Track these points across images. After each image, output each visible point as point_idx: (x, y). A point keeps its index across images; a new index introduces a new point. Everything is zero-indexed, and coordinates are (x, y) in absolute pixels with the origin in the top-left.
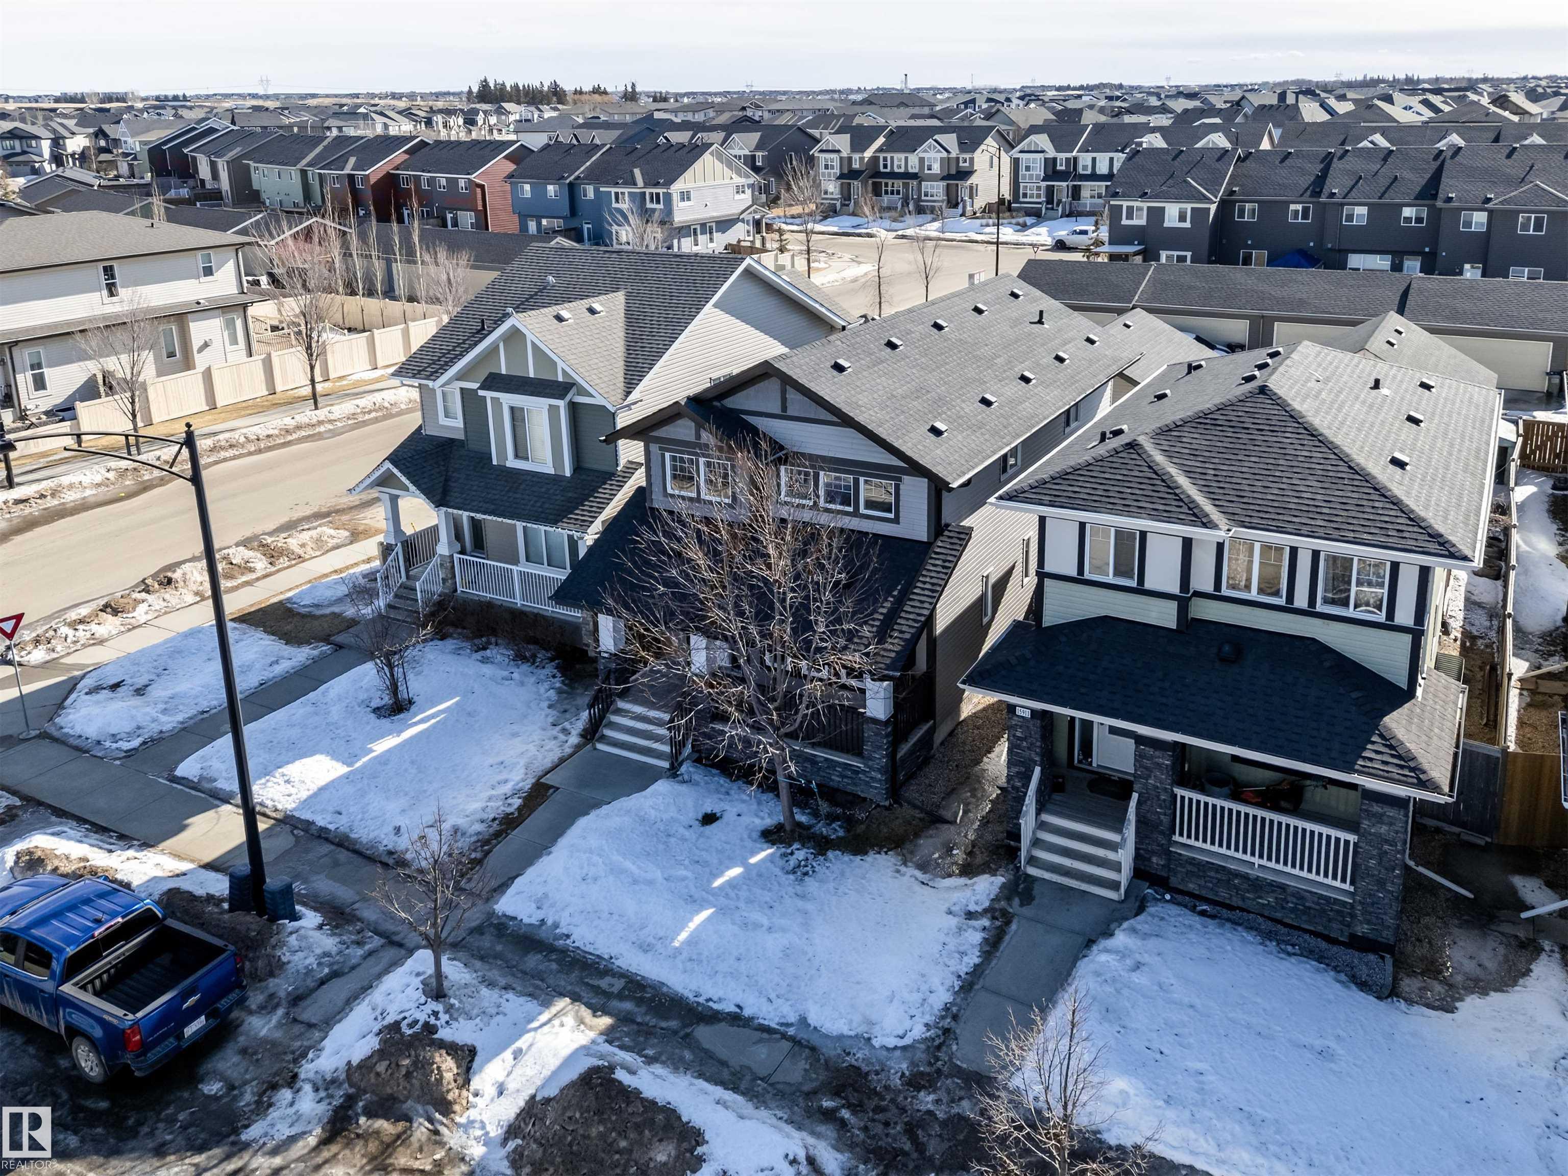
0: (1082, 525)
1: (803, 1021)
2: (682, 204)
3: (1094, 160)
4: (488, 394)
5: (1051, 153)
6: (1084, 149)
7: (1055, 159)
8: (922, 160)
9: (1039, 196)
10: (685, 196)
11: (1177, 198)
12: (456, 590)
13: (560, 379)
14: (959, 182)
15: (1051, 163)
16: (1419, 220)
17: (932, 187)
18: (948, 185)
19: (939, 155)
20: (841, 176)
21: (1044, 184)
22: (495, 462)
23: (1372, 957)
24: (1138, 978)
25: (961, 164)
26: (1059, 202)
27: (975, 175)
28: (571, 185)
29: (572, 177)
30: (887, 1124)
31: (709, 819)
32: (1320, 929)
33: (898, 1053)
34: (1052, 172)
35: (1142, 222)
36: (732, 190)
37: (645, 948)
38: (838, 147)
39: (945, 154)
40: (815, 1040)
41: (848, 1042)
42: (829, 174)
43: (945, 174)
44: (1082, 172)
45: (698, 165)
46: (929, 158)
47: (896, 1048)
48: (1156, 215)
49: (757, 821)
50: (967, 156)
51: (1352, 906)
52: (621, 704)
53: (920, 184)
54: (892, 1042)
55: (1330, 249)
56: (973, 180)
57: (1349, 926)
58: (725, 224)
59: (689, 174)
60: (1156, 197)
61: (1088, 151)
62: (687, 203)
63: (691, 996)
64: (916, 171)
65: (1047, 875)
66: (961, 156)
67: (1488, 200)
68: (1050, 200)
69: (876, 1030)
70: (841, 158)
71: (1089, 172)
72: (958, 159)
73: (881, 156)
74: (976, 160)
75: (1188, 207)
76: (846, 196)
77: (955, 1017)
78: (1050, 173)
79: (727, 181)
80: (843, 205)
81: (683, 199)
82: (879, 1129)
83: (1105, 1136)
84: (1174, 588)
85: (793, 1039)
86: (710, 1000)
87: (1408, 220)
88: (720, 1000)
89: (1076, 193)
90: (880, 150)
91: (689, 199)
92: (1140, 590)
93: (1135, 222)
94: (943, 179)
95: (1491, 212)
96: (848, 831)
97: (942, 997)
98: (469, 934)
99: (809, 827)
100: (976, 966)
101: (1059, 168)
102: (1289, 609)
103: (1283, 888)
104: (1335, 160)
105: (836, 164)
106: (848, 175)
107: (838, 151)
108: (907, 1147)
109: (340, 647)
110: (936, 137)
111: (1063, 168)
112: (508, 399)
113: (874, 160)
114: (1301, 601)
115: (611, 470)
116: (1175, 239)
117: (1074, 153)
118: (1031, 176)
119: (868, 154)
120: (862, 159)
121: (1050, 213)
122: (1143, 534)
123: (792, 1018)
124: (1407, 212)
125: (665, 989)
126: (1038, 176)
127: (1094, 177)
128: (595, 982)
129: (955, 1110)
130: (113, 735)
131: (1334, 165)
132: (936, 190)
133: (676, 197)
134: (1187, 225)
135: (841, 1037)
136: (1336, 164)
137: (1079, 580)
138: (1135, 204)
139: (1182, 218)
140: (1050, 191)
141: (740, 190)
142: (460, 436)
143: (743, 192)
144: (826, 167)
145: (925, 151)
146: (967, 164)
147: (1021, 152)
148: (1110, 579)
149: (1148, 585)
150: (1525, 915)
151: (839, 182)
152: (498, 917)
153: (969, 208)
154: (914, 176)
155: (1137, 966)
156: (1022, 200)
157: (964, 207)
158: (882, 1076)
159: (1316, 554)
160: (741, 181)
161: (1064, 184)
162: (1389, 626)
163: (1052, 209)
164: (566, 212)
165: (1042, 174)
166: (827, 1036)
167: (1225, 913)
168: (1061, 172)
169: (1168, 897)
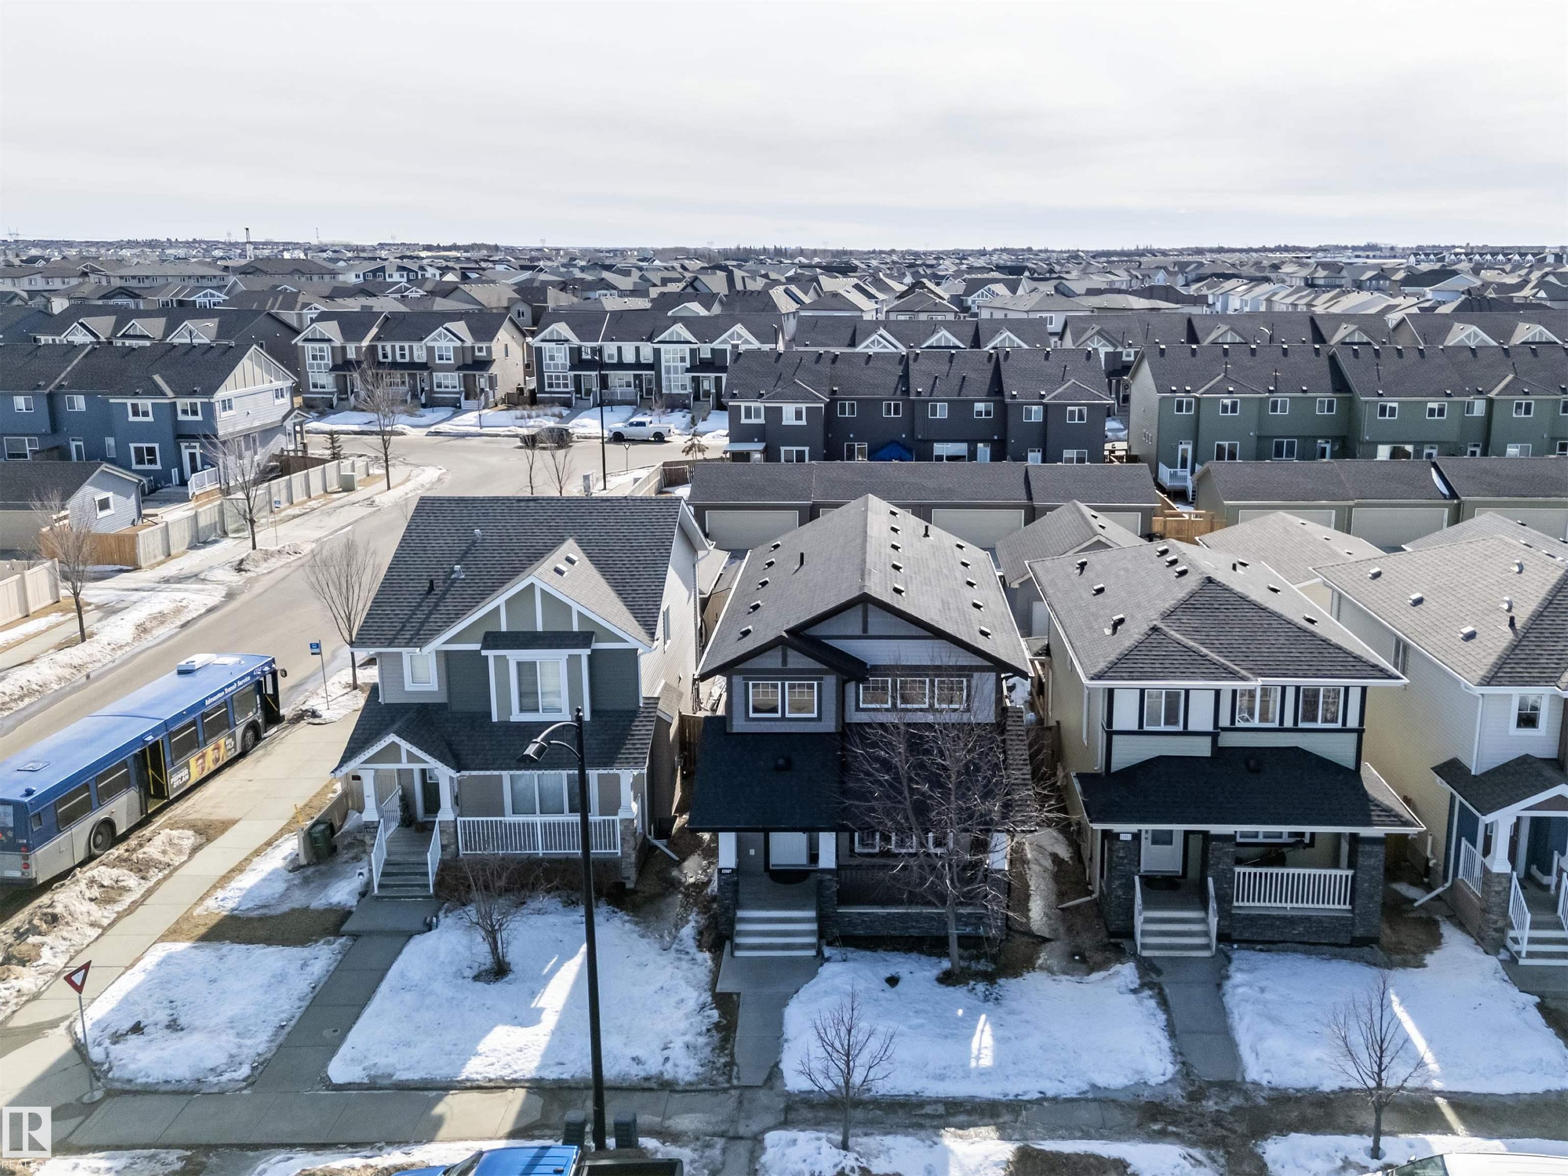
0: (1142, 691)
1: (1094, 1087)
2: (224, 414)
3: (619, 349)
4: (490, 654)
5: (575, 341)
6: (608, 338)
7: (579, 349)
8: (430, 350)
9: (566, 386)
10: (227, 405)
11: (794, 399)
12: (458, 854)
13: (575, 628)
14: (477, 373)
15: (576, 352)
16: (988, 413)
17: (446, 378)
18: (465, 376)
19: (451, 345)
20: (335, 368)
21: (572, 373)
22: (495, 719)
23: (1366, 949)
24: (1267, 996)
25: (477, 354)
26: (589, 392)
27: (495, 365)
28: (51, 396)
29: (52, 387)
30: (1201, 1125)
31: (893, 981)
32: (1332, 940)
33: (1169, 1085)
34: (578, 362)
35: (762, 421)
36: (271, 395)
37: (941, 1078)
38: (328, 335)
39: (459, 343)
40: (1113, 1096)
41: (1133, 1089)
42: (319, 366)
43: (461, 363)
44: (607, 361)
45: (238, 370)
46: (440, 348)
47: (1165, 1082)
48: (774, 414)
49: (928, 974)
50: (484, 345)
51: (1353, 918)
52: (741, 914)
53: (431, 374)
54: (1161, 1079)
55: (920, 440)
56: (494, 370)
57: (1351, 932)
58: (268, 433)
59: (229, 381)
60: (773, 398)
61: (612, 340)
62: (229, 413)
63: (1001, 1097)
64: (424, 360)
65: (1157, 953)
66: (477, 345)
67: (1043, 397)
68: (578, 390)
69: (1147, 1076)
70: (333, 348)
71: (615, 361)
72: (473, 348)
73: (380, 345)
74: (493, 349)
75: (804, 406)
76: (343, 389)
77: (1181, 1054)
78: (576, 361)
79: (267, 385)
80: (340, 399)
81: (224, 409)
82: (1200, 1130)
83: (1321, 1088)
84: (1210, 728)
85: (1094, 1100)
86: (1017, 1095)
87: (979, 413)
88: (1025, 1093)
89: (604, 382)
90: (377, 338)
91: (230, 408)
92: (1186, 733)
93: (753, 421)
94: (459, 369)
95: (1046, 406)
96: (995, 963)
97: (1166, 1044)
98: (787, 1113)
99: (969, 968)
100: (1167, 1020)
101: (584, 356)
102: (1281, 730)
103: (1309, 918)
104: (911, 362)
105: (328, 354)
106: (342, 366)
107: (329, 340)
108: (1225, 1133)
109: (355, 936)
110: (446, 325)
111: (589, 357)
112: (514, 656)
113: (372, 349)
114: (1289, 723)
115: (631, 707)
116: (793, 435)
117: (599, 343)
118: (556, 366)
119: (365, 343)
120: (358, 349)
121: (580, 402)
122: (1187, 692)
123: (1085, 1087)
124: (980, 406)
125: (978, 1100)
126: (563, 366)
127: (621, 366)
128: (923, 1112)
129: (1231, 1105)
130: (212, 1070)
131: (911, 367)
132: (450, 381)
133: (218, 407)
134: (803, 422)
135: (1126, 1088)
136: (913, 366)
137: (1140, 732)
138: (753, 405)
139: (798, 415)
140: (577, 379)
141: (279, 393)
142: (442, 699)
143: (282, 396)
144: (314, 357)
145: (435, 340)
146: (484, 354)
147: (543, 341)
148: (1162, 728)
149: (1191, 728)
150: (1416, 904)
151: (333, 374)
152: (796, 1095)
153: (491, 400)
154: (424, 366)
155: (1262, 990)
156: (547, 389)
157: (487, 398)
158: (1171, 1101)
159: (1298, 688)
160: (278, 384)
161: (594, 373)
162: (1344, 730)
163: (581, 398)
164: (46, 428)
165: (568, 364)
166: (1116, 1090)
167: (1272, 947)
168: (587, 361)
169: (1235, 946)
